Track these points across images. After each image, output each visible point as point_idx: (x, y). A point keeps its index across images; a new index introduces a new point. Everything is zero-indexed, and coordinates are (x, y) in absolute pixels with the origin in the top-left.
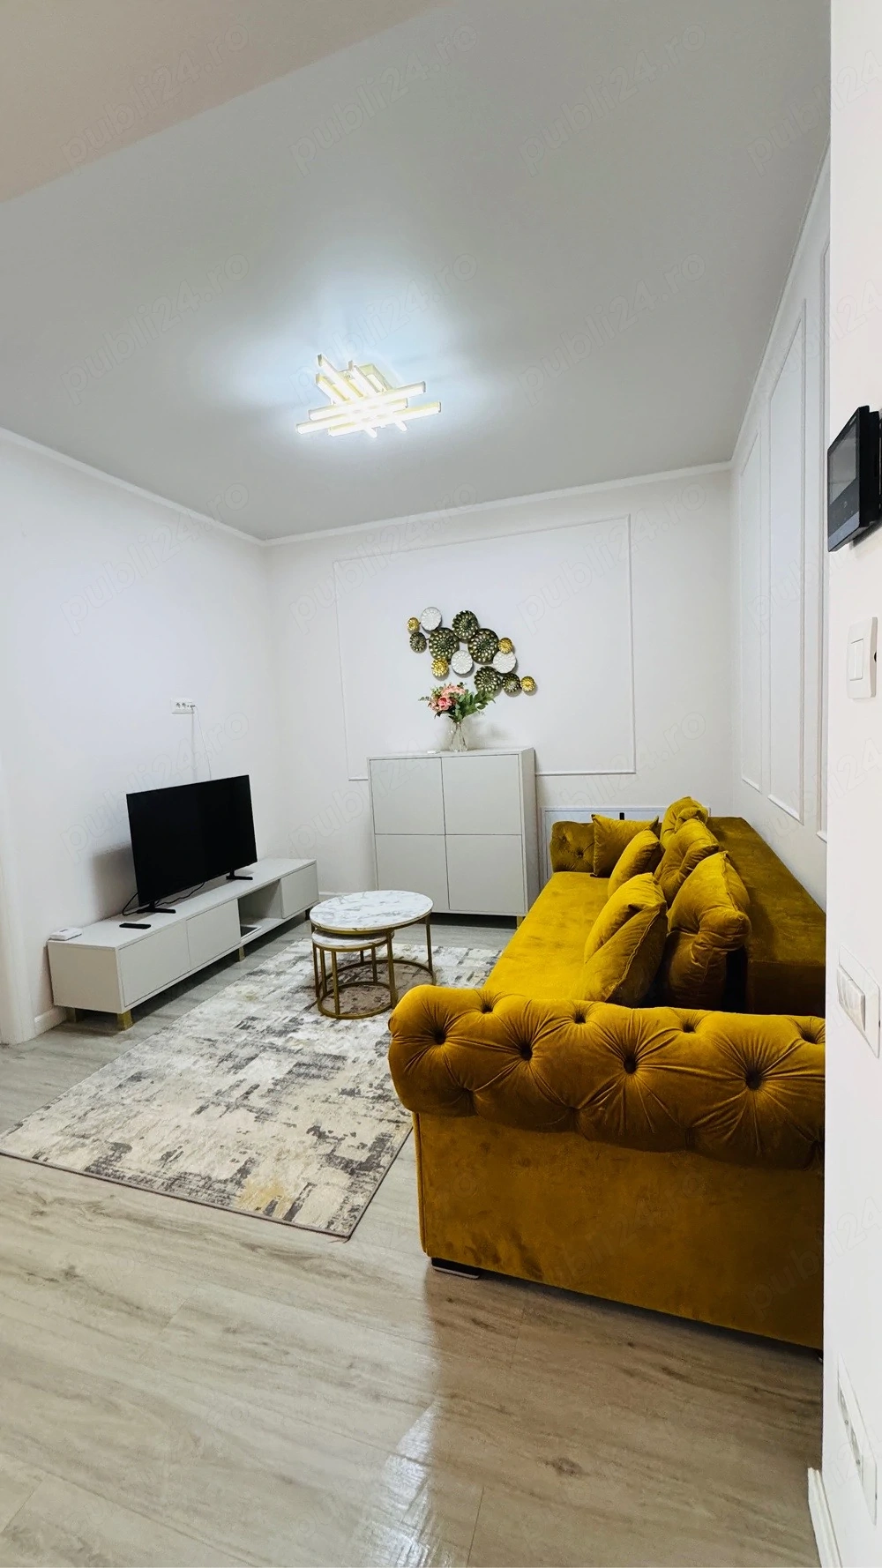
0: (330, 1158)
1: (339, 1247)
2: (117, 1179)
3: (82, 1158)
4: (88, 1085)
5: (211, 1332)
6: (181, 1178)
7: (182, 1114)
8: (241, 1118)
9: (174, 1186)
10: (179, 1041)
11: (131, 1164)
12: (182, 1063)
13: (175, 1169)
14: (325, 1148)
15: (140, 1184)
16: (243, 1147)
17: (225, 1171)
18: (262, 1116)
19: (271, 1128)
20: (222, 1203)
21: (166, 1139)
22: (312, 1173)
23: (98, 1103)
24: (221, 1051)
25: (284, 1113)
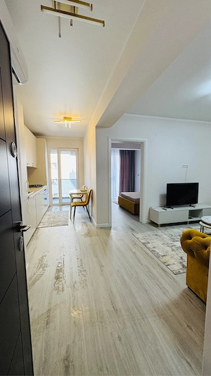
0: (181, 263)
1: (173, 275)
2: (146, 246)
3: (143, 241)
4: (149, 232)
5: (147, 270)
6: (154, 251)
7: (160, 244)
8: (169, 249)
9: (153, 251)
10: (166, 233)
11: (148, 245)
12: (164, 236)
13: (154, 249)
14: (181, 261)
15: (149, 248)
16: (166, 252)
17: (162, 254)
18: (173, 250)
19: (174, 253)
20: (158, 257)
21: (156, 245)
22: (175, 263)
23: (149, 235)
24: (173, 237)
25: (177, 252)
